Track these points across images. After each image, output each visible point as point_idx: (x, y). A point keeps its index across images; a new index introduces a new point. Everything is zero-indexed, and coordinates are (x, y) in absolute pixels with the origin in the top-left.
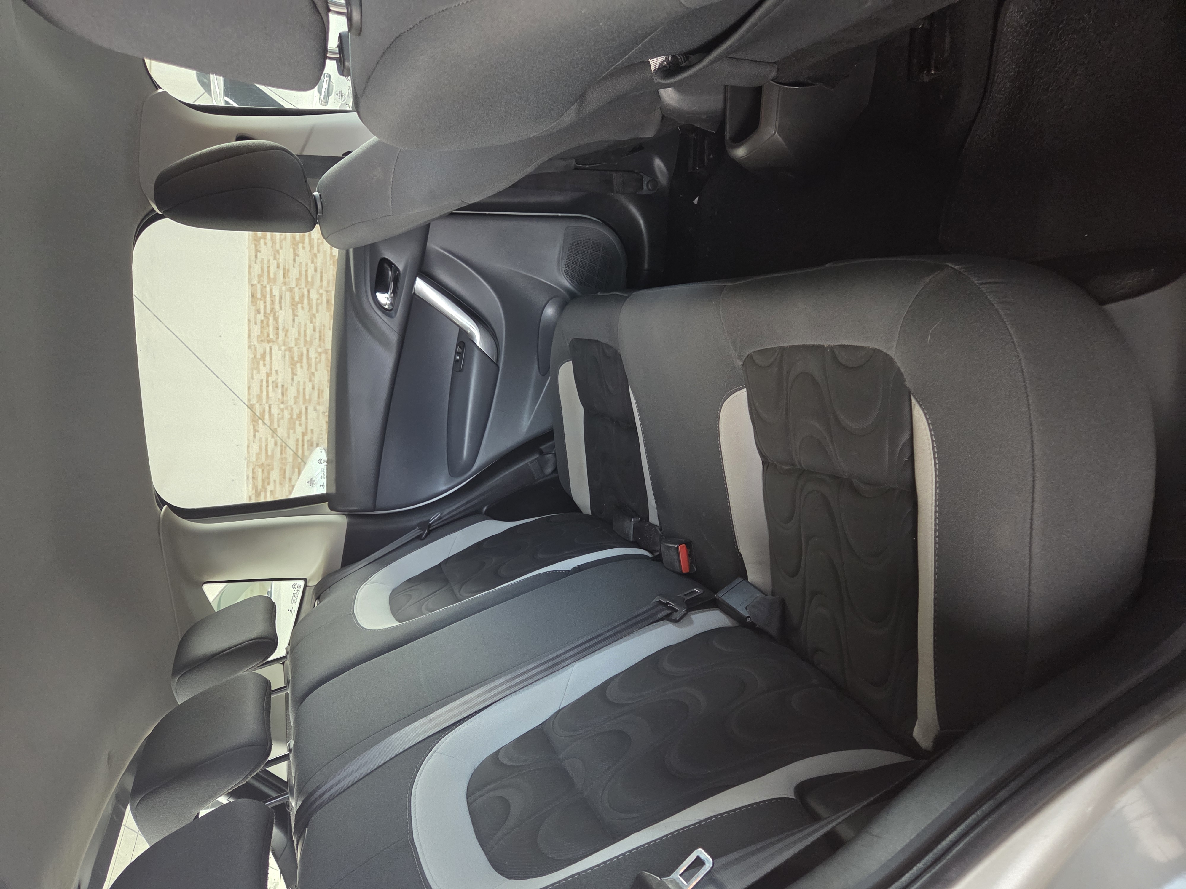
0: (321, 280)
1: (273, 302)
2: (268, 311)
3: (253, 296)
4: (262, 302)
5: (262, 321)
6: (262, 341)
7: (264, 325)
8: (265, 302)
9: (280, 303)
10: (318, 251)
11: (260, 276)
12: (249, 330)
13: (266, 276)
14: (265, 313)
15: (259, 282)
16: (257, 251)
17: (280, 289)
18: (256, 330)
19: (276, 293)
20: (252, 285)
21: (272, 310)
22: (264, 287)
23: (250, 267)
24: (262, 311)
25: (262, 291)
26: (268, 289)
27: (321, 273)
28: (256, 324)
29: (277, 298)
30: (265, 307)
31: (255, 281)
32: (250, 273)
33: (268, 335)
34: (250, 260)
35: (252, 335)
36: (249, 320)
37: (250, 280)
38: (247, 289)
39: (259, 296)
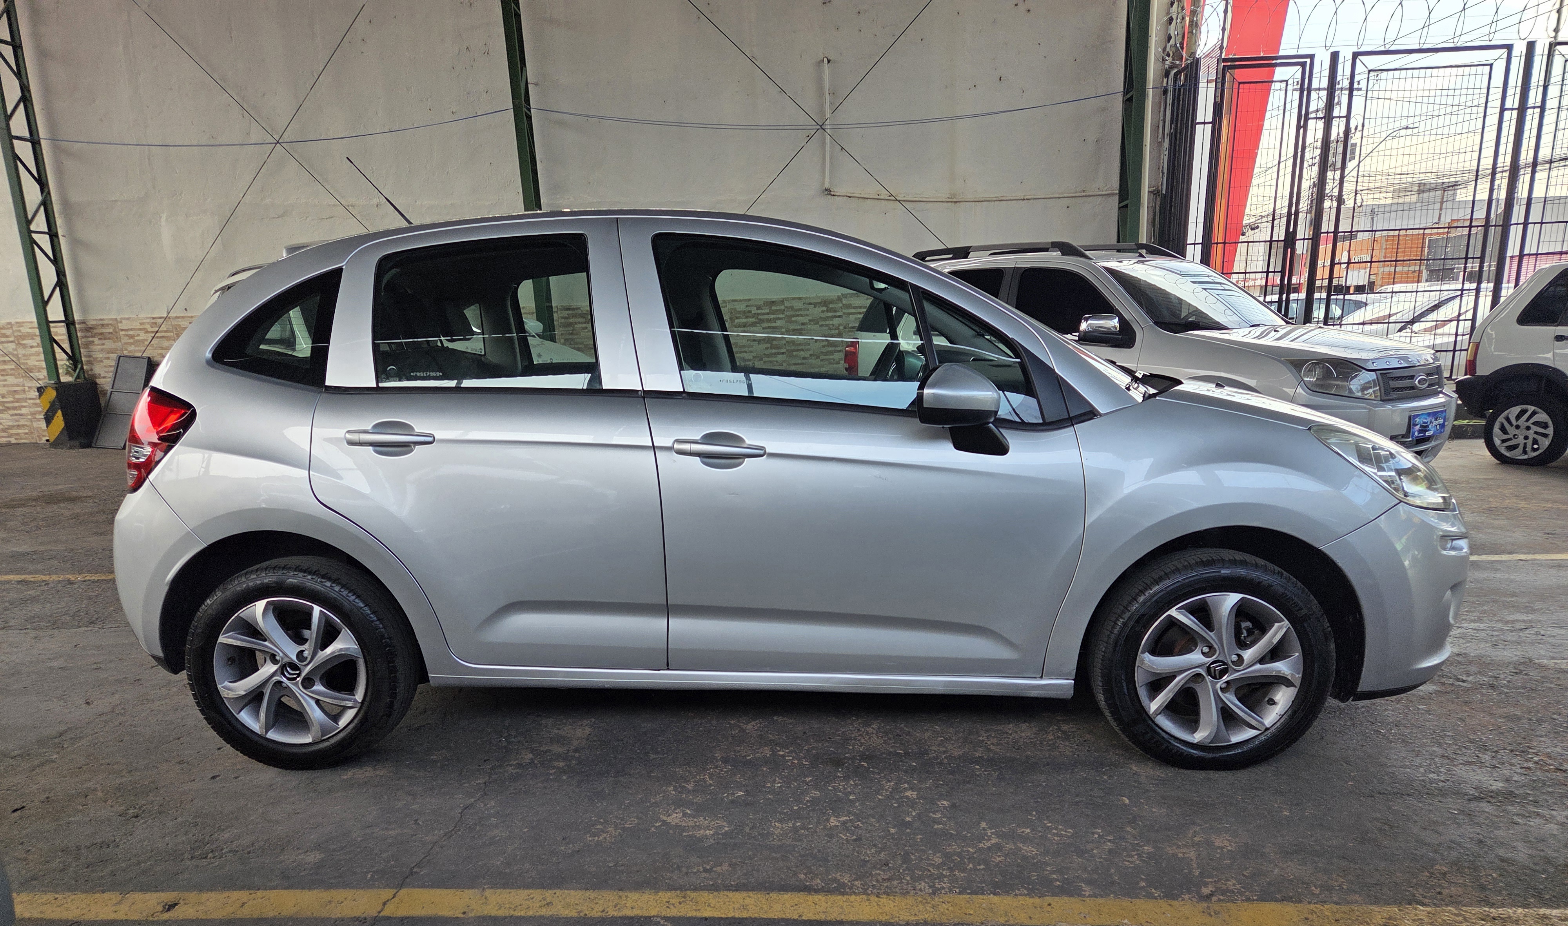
0: (795, 364)
1: (769, 321)
2: (760, 317)
3: (773, 302)
4: (767, 311)
5: (750, 312)
6: (732, 313)
7: (747, 314)
8: (768, 314)
9: (769, 327)
10: (822, 360)
11: (792, 308)
12: (740, 301)
13: (792, 313)
14: (758, 314)
15: (786, 307)
16: (815, 305)
17: (782, 327)
18: (742, 307)
19: (779, 323)
20: (783, 301)
21: (762, 321)
22: (782, 312)
23: (800, 299)
24: (759, 311)
25: (779, 310)
26: (781, 316)
27: (802, 364)
28: (747, 306)
29: (774, 325)
30: (764, 314)
31: (787, 304)
32: (794, 299)
33: (737, 318)
34: (806, 298)
35: (736, 303)
36: (750, 300)
37: (787, 299)
38: (778, 297)
39: (774, 308)
